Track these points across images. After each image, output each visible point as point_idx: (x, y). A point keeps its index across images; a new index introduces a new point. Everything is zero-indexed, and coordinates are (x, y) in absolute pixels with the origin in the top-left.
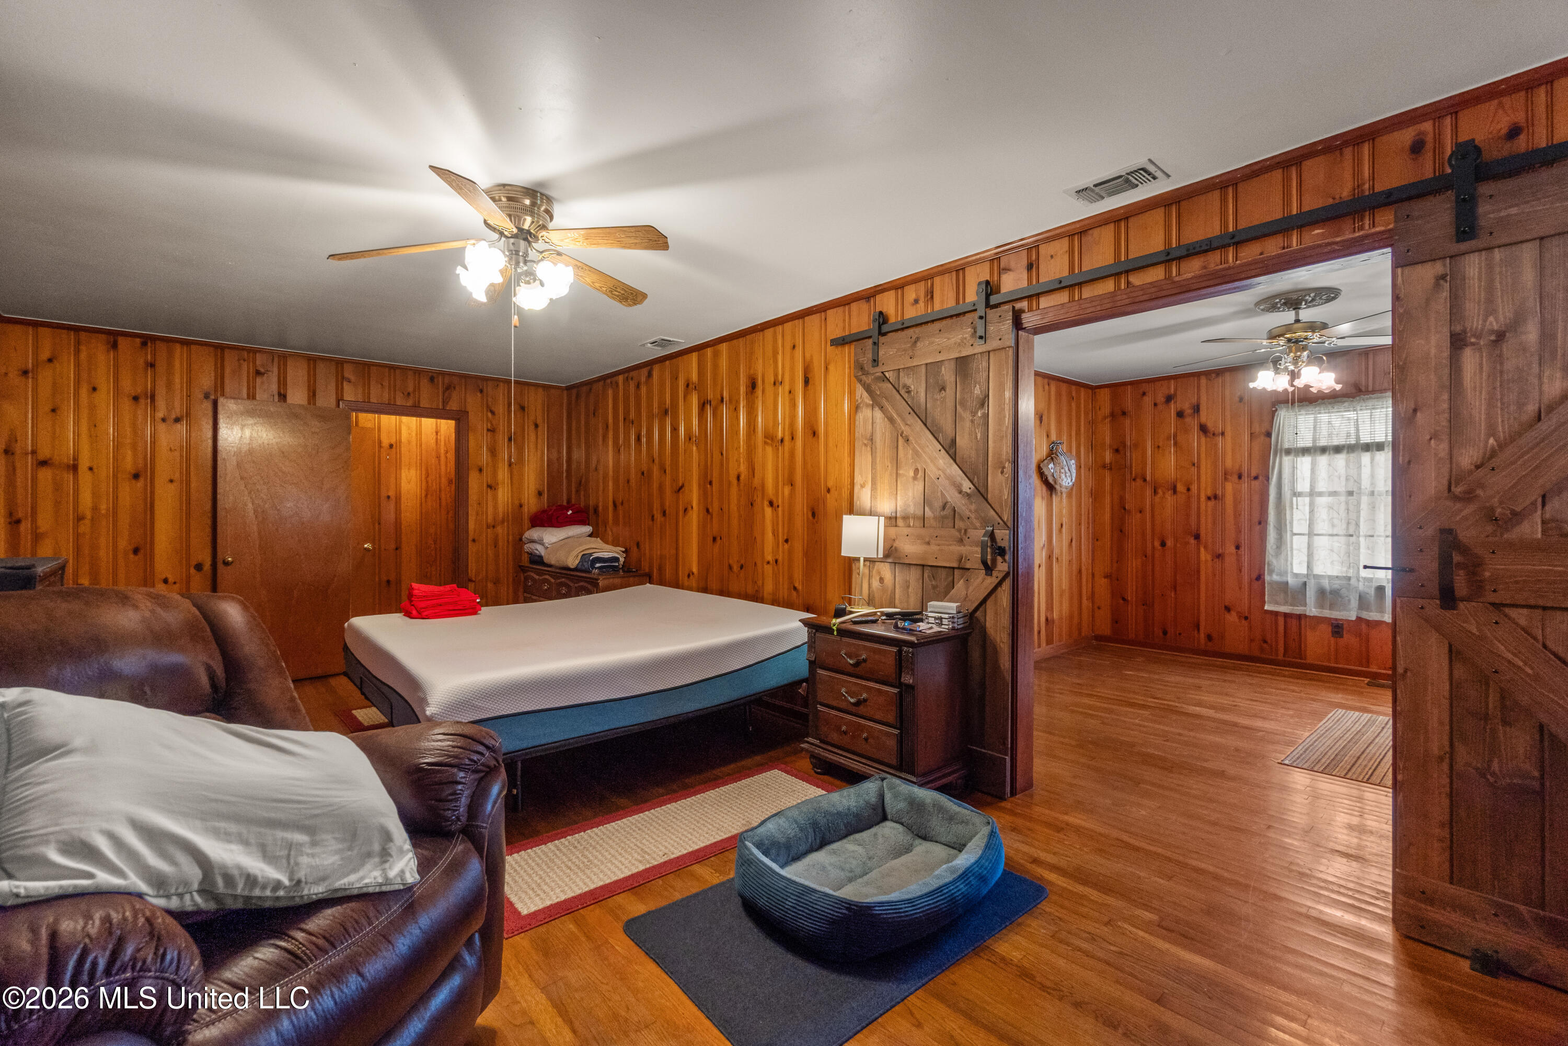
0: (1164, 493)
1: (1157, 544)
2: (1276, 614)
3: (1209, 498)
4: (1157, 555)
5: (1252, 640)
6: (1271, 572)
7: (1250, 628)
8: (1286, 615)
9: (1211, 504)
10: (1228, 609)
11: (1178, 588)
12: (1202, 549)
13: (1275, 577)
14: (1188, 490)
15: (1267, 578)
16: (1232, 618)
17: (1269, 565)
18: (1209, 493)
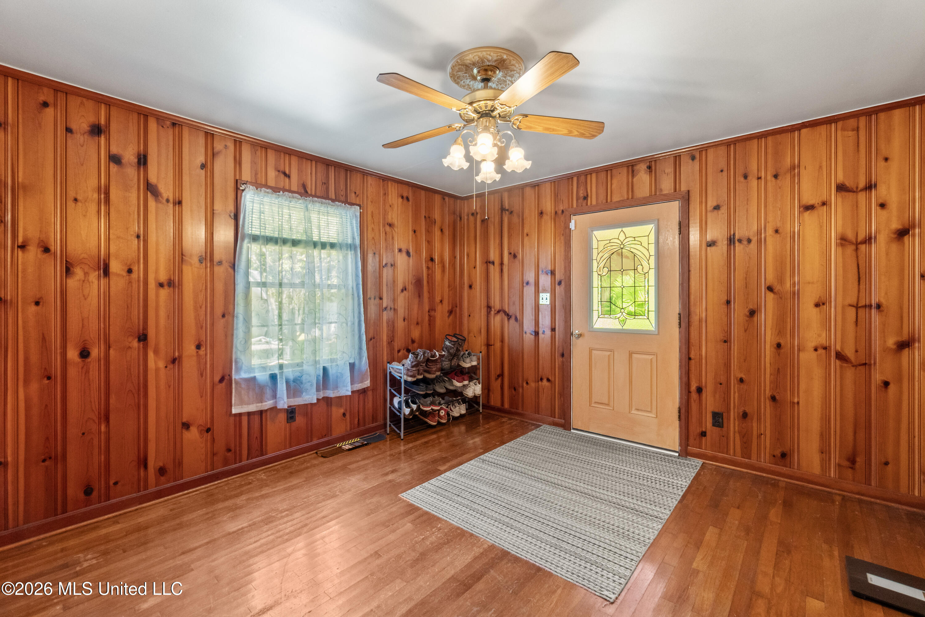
0: (86, 274)
1: (73, 354)
2: (240, 415)
3: (161, 285)
4: (72, 372)
5: (214, 454)
6: (238, 370)
7: (213, 440)
8: (249, 414)
9: (164, 293)
10: (186, 426)
11: (112, 417)
12: (151, 355)
13: (244, 375)
14: (130, 271)
15: (234, 376)
16: (193, 434)
17: (236, 362)
18: (163, 277)
